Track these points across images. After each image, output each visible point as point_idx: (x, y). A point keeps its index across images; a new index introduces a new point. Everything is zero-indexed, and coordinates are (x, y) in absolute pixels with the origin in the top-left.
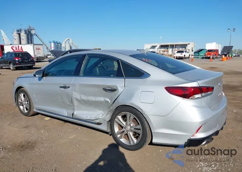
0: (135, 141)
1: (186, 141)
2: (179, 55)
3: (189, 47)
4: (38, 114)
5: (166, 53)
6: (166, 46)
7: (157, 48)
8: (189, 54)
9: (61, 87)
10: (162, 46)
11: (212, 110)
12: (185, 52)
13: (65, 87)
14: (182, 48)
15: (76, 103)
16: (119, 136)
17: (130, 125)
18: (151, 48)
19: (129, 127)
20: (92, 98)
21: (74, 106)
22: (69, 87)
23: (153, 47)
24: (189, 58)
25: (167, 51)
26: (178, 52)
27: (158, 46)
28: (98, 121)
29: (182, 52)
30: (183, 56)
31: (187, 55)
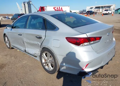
0: (52, 68)
1: (78, 73)
2: (106, 12)
3: (112, 8)
4: (13, 48)
5: (98, 11)
6: (99, 8)
7: (93, 9)
8: (111, 11)
9: (19, 35)
10: (96, 8)
11: (97, 53)
12: (109, 10)
13: (20, 35)
14: (108, 8)
15: (26, 44)
16: (44, 65)
17: (49, 59)
18: (90, 9)
19: (48, 60)
20: (32, 42)
21: (25, 45)
22: (22, 35)
23: (91, 8)
24: (111, 14)
25: (99, 10)
26: (105, 10)
27: (94, 8)
28: (35, 55)
29: (108, 10)
30: (108, 13)
31: (110, 12)
